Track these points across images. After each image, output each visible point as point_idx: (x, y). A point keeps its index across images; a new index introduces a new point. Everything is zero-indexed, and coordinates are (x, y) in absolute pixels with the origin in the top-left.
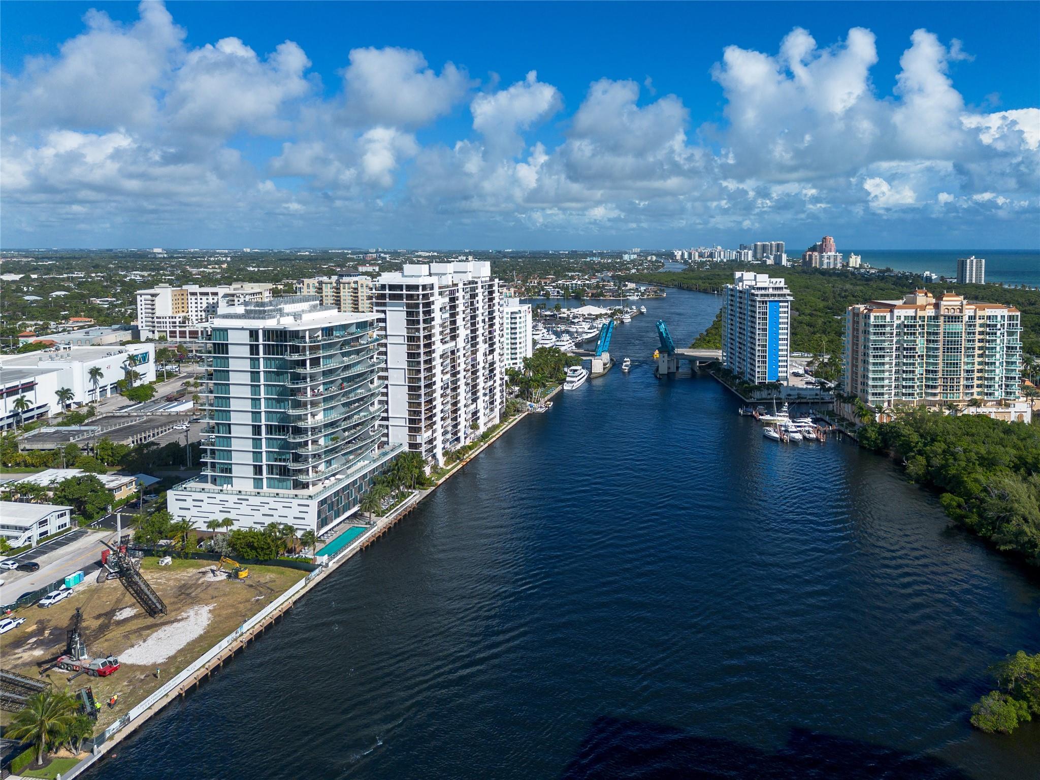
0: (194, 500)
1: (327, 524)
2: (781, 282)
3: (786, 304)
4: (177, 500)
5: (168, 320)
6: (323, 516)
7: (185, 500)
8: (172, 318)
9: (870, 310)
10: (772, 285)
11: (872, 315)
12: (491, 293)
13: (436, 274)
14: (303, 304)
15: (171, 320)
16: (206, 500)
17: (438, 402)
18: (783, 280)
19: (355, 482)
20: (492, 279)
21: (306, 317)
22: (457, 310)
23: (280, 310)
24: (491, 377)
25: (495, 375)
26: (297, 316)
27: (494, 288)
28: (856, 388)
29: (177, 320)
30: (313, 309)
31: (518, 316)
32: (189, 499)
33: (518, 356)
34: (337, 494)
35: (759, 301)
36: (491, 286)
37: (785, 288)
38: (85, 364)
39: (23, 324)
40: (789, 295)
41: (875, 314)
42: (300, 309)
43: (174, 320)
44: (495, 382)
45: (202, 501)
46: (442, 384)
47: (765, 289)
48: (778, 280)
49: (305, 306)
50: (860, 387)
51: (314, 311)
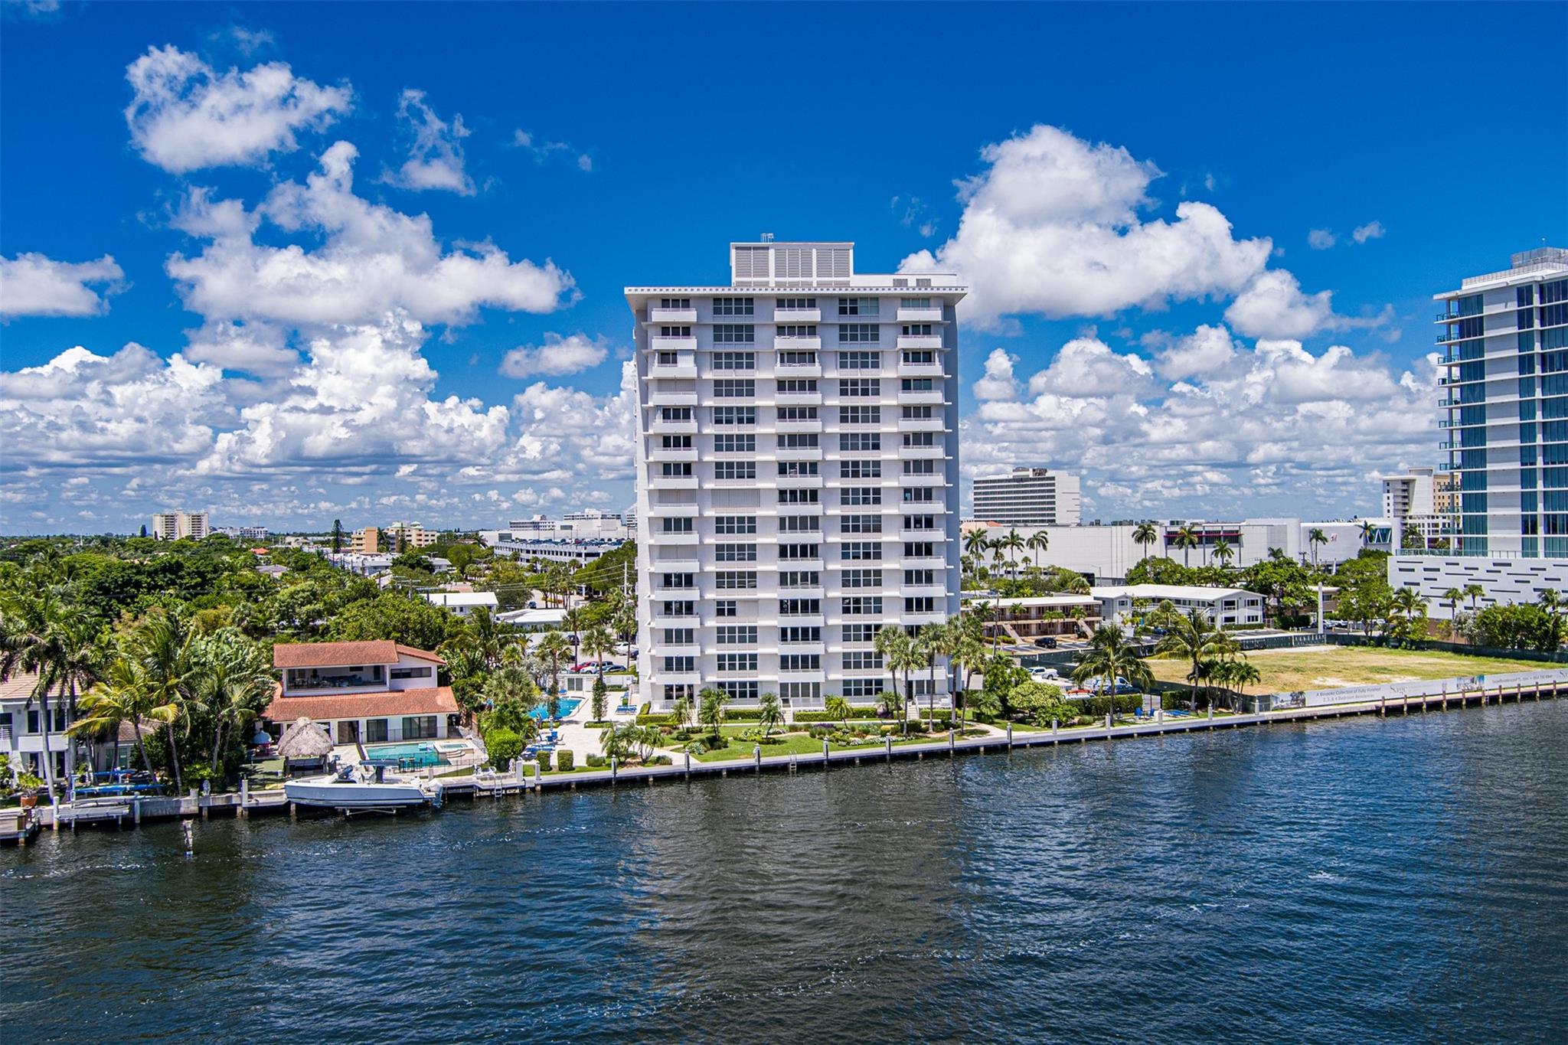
0: (1425, 569)
4: (1400, 570)
5: (1426, 521)
7: (1413, 570)
8: (1433, 517)
15: (1431, 521)
16: (1444, 569)
29: (1440, 521)
32: (1419, 568)
38: (1304, 524)
43: (1435, 521)
45: (1438, 570)
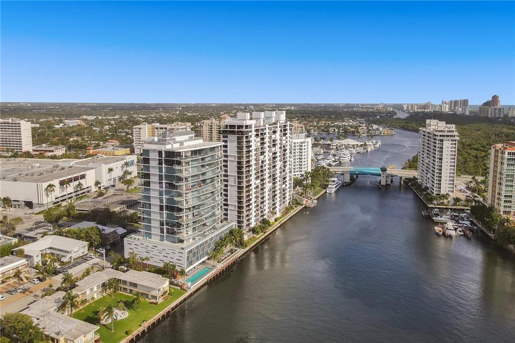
1: (192, 265)
2: (453, 127)
3: (455, 142)
4: (128, 243)
6: (190, 260)
7: (131, 244)
9: (505, 148)
10: (447, 129)
11: (506, 152)
12: (285, 130)
13: (255, 119)
14: (185, 136)
16: (140, 245)
17: (253, 197)
18: (454, 126)
19: (206, 242)
20: (286, 122)
21: (186, 144)
22: (265, 141)
23: (174, 139)
24: (284, 182)
25: (286, 181)
26: (181, 143)
27: (287, 128)
28: (494, 201)
30: (191, 139)
31: (303, 145)
32: (133, 244)
33: (303, 170)
34: (197, 247)
35: (439, 140)
36: (285, 126)
37: (456, 131)
38: (107, 166)
39: (91, 143)
40: (457, 136)
41: (508, 151)
42: (184, 139)
44: (286, 185)
45: (138, 245)
46: (255, 186)
47: (442, 131)
48: (451, 125)
49: (186, 137)
50: (496, 201)
51: (191, 140)
